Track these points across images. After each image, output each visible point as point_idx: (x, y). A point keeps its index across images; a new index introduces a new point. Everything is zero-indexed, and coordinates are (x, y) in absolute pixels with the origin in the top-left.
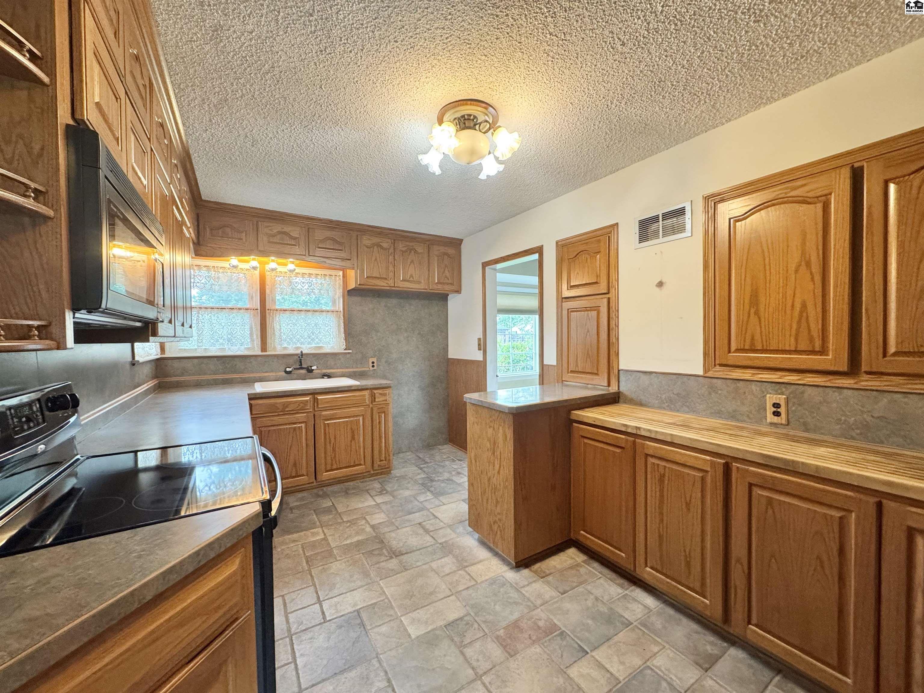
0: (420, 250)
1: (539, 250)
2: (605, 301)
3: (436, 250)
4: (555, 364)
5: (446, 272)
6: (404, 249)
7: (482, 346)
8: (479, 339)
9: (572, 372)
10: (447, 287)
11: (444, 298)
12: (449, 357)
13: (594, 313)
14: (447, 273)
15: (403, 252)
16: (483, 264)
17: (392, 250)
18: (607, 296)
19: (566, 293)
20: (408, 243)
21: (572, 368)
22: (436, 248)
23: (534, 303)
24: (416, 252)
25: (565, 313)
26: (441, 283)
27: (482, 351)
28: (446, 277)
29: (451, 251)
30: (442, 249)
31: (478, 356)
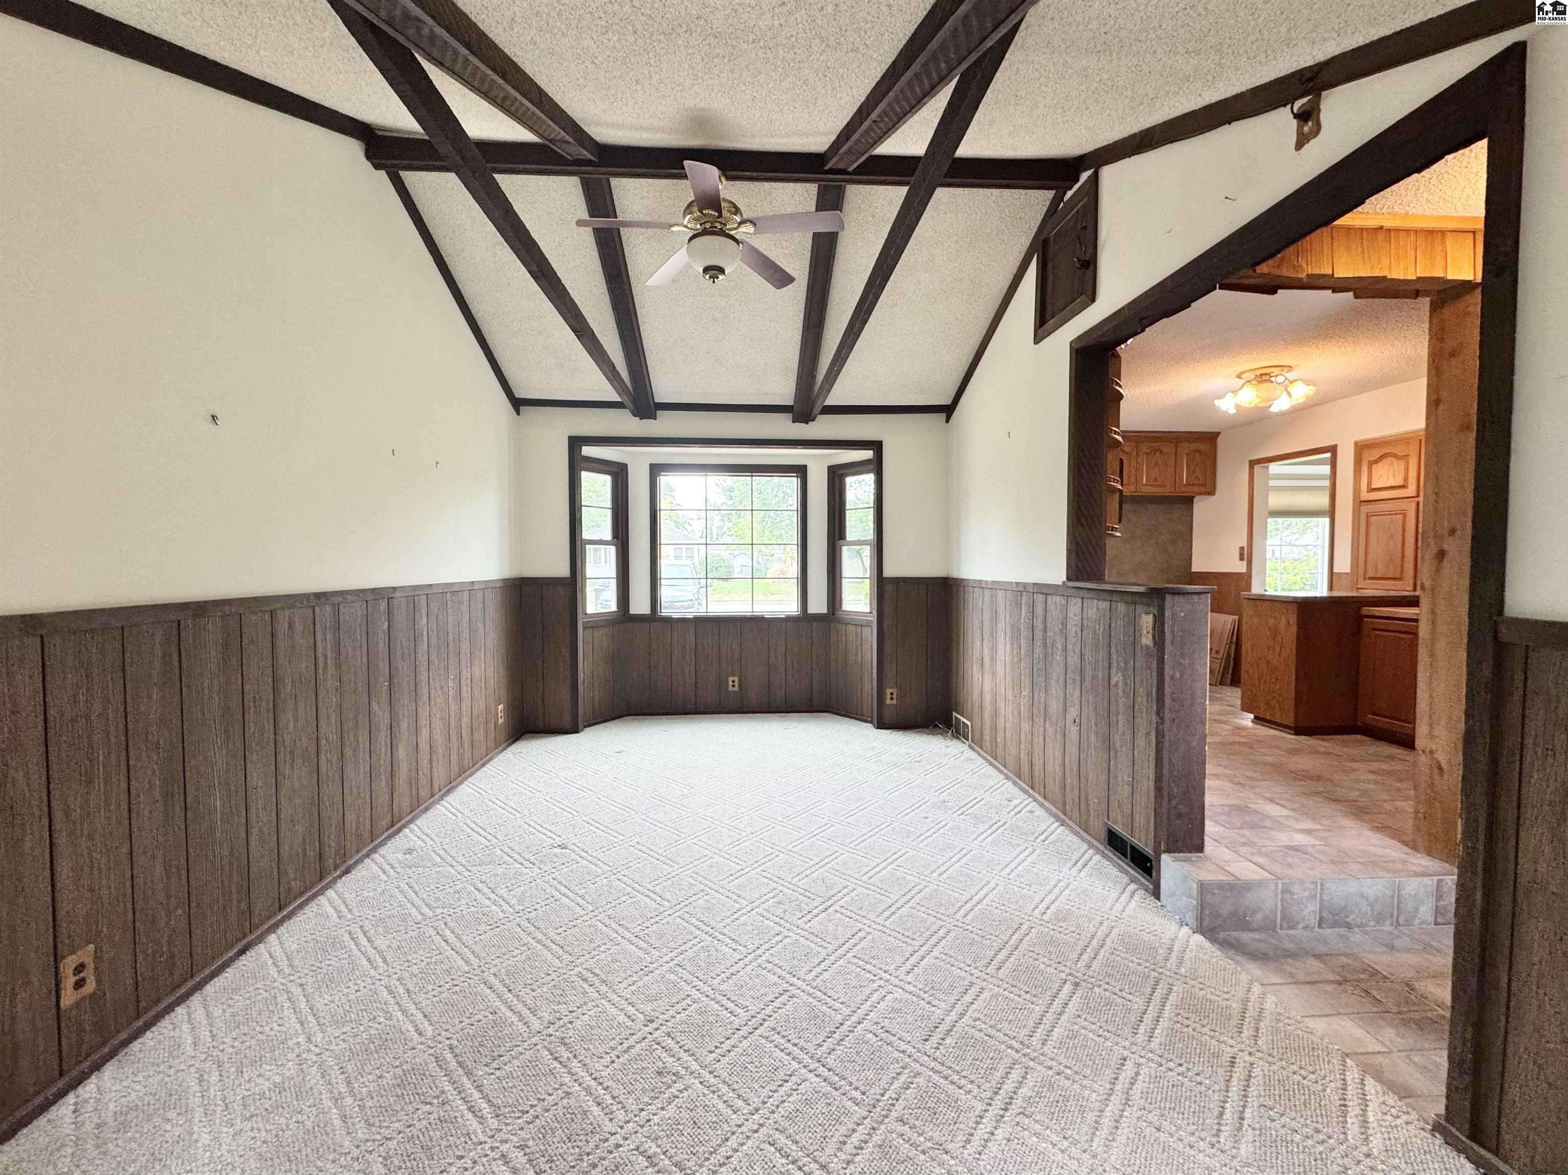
0: (1166, 449)
1: (1333, 450)
2: (1414, 505)
3: (1185, 448)
4: (1349, 571)
5: (1198, 470)
6: (1148, 451)
7: (1246, 555)
8: (1242, 549)
9: (1370, 578)
10: (1196, 489)
11: (1188, 501)
12: (1193, 570)
13: (1400, 517)
14: (1198, 473)
15: (1147, 454)
16: (1250, 462)
17: (1134, 453)
18: (1417, 499)
19: (1365, 496)
20: (1153, 444)
21: (1370, 574)
22: (1186, 445)
23: (1323, 501)
24: (1161, 452)
25: (1363, 517)
26: (1190, 485)
27: (1245, 562)
28: (1196, 477)
29: (1203, 447)
30: (1194, 446)
31: (1241, 568)
